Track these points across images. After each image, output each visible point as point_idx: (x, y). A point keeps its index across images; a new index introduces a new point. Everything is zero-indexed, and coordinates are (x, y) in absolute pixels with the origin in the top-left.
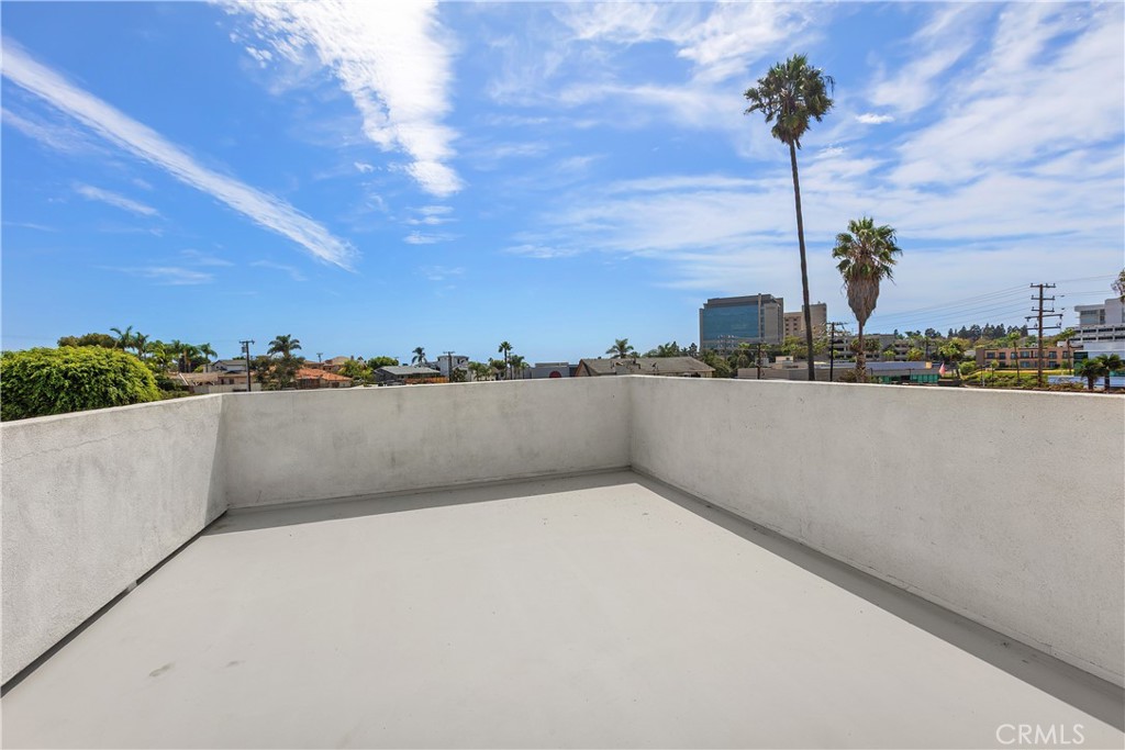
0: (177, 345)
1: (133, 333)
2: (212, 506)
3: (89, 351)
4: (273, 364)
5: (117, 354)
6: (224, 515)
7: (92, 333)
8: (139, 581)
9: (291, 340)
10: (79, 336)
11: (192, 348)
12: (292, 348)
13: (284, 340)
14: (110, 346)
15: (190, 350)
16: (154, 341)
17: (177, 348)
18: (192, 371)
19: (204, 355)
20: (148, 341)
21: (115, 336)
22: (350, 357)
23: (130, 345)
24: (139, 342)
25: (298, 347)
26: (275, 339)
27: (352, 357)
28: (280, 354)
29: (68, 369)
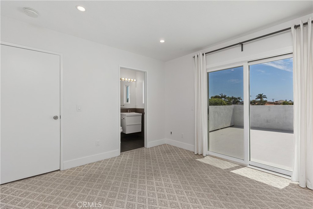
0: (233, 97)
1: (223, 95)
2: (231, 123)
3: (216, 99)
4: (257, 102)
5: (220, 100)
6: (233, 126)
7: (216, 95)
8: (221, 129)
9: (263, 95)
10: (214, 96)
11: (236, 98)
12: (263, 98)
13: (261, 95)
14: (219, 98)
15: (235, 99)
16: (228, 97)
17: (233, 98)
18: (236, 104)
19: (238, 100)
20: (226, 97)
21: (220, 96)
22: (285, 100)
23: (223, 98)
24: (225, 97)
25: (266, 98)
26: (257, 95)
27: (286, 100)
28: (259, 99)
29: (212, 103)
